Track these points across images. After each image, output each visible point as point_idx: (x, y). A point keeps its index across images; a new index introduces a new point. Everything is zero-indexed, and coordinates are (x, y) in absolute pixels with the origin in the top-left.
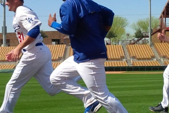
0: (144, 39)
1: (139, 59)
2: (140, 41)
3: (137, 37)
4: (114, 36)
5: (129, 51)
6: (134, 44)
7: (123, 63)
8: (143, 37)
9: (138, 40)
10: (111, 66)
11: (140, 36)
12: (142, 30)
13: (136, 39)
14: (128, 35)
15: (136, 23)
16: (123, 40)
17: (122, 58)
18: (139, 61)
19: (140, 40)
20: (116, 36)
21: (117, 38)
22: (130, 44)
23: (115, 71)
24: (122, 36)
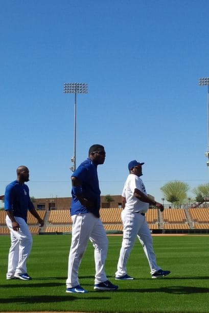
0: (204, 203)
1: (201, 222)
2: (201, 205)
3: (198, 201)
4: (176, 200)
5: (190, 214)
6: (195, 207)
7: (185, 226)
8: (204, 201)
9: (200, 204)
10: (168, 228)
11: (200, 200)
12: (202, 194)
13: (197, 203)
14: (190, 199)
15: (197, 188)
16: (185, 203)
17: (184, 221)
18: (201, 224)
19: (201, 203)
20: (179, 200)
21: (179, 202)
22: (192, 208)
23: (172, 233)
24: (184, 200)
